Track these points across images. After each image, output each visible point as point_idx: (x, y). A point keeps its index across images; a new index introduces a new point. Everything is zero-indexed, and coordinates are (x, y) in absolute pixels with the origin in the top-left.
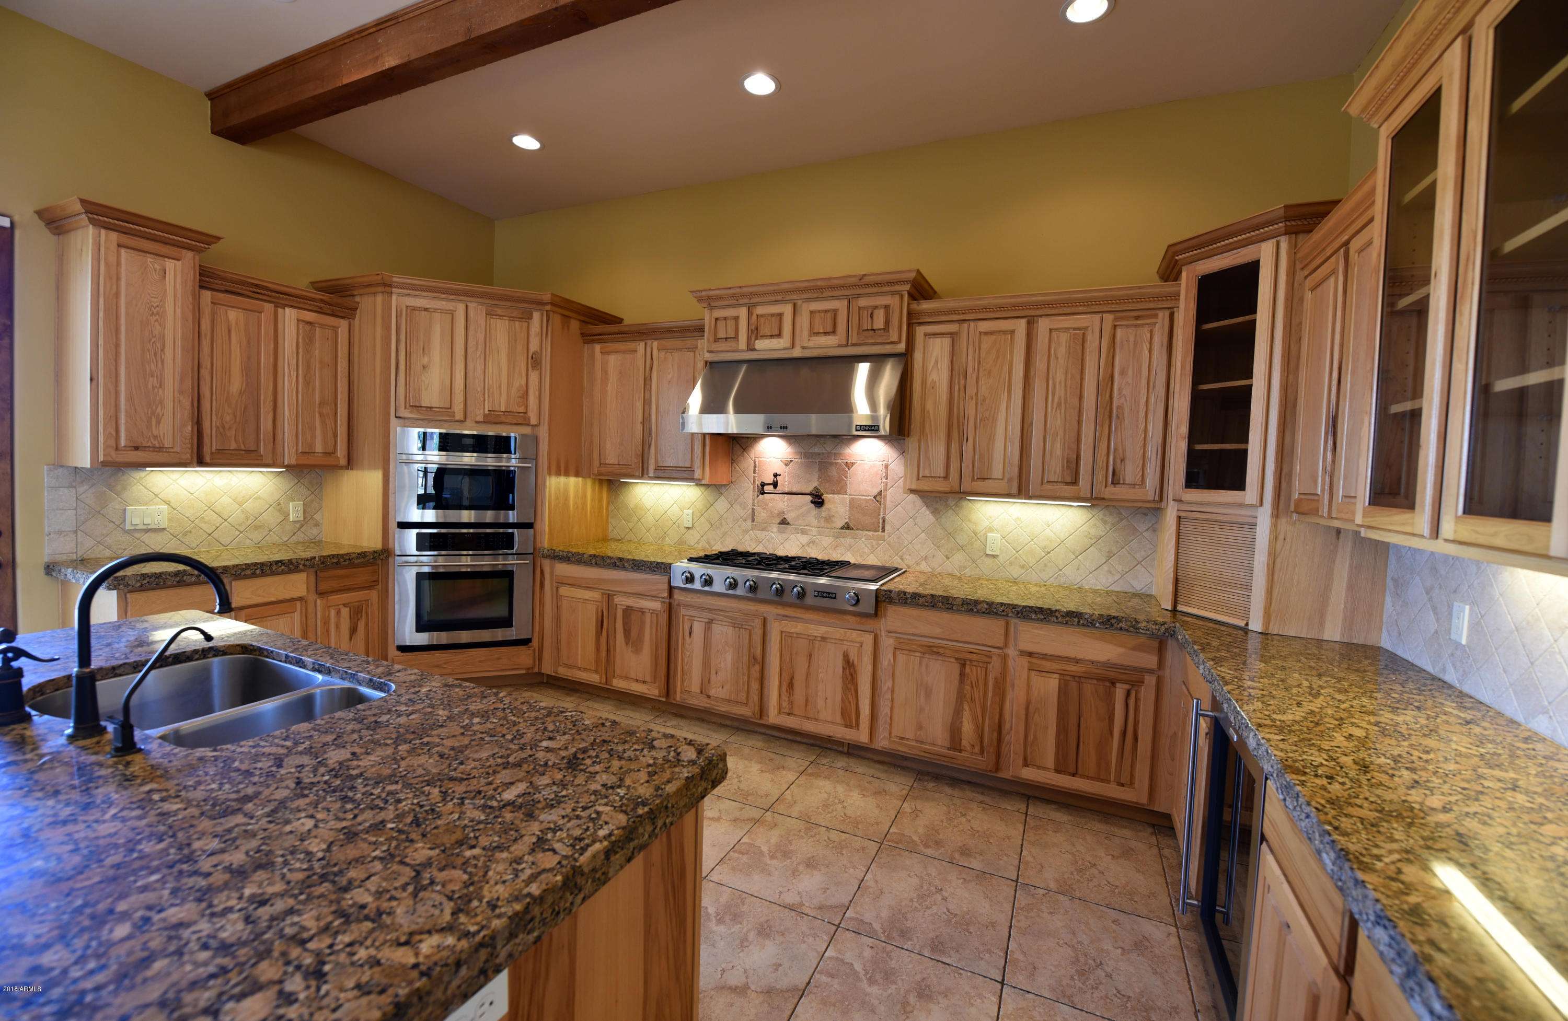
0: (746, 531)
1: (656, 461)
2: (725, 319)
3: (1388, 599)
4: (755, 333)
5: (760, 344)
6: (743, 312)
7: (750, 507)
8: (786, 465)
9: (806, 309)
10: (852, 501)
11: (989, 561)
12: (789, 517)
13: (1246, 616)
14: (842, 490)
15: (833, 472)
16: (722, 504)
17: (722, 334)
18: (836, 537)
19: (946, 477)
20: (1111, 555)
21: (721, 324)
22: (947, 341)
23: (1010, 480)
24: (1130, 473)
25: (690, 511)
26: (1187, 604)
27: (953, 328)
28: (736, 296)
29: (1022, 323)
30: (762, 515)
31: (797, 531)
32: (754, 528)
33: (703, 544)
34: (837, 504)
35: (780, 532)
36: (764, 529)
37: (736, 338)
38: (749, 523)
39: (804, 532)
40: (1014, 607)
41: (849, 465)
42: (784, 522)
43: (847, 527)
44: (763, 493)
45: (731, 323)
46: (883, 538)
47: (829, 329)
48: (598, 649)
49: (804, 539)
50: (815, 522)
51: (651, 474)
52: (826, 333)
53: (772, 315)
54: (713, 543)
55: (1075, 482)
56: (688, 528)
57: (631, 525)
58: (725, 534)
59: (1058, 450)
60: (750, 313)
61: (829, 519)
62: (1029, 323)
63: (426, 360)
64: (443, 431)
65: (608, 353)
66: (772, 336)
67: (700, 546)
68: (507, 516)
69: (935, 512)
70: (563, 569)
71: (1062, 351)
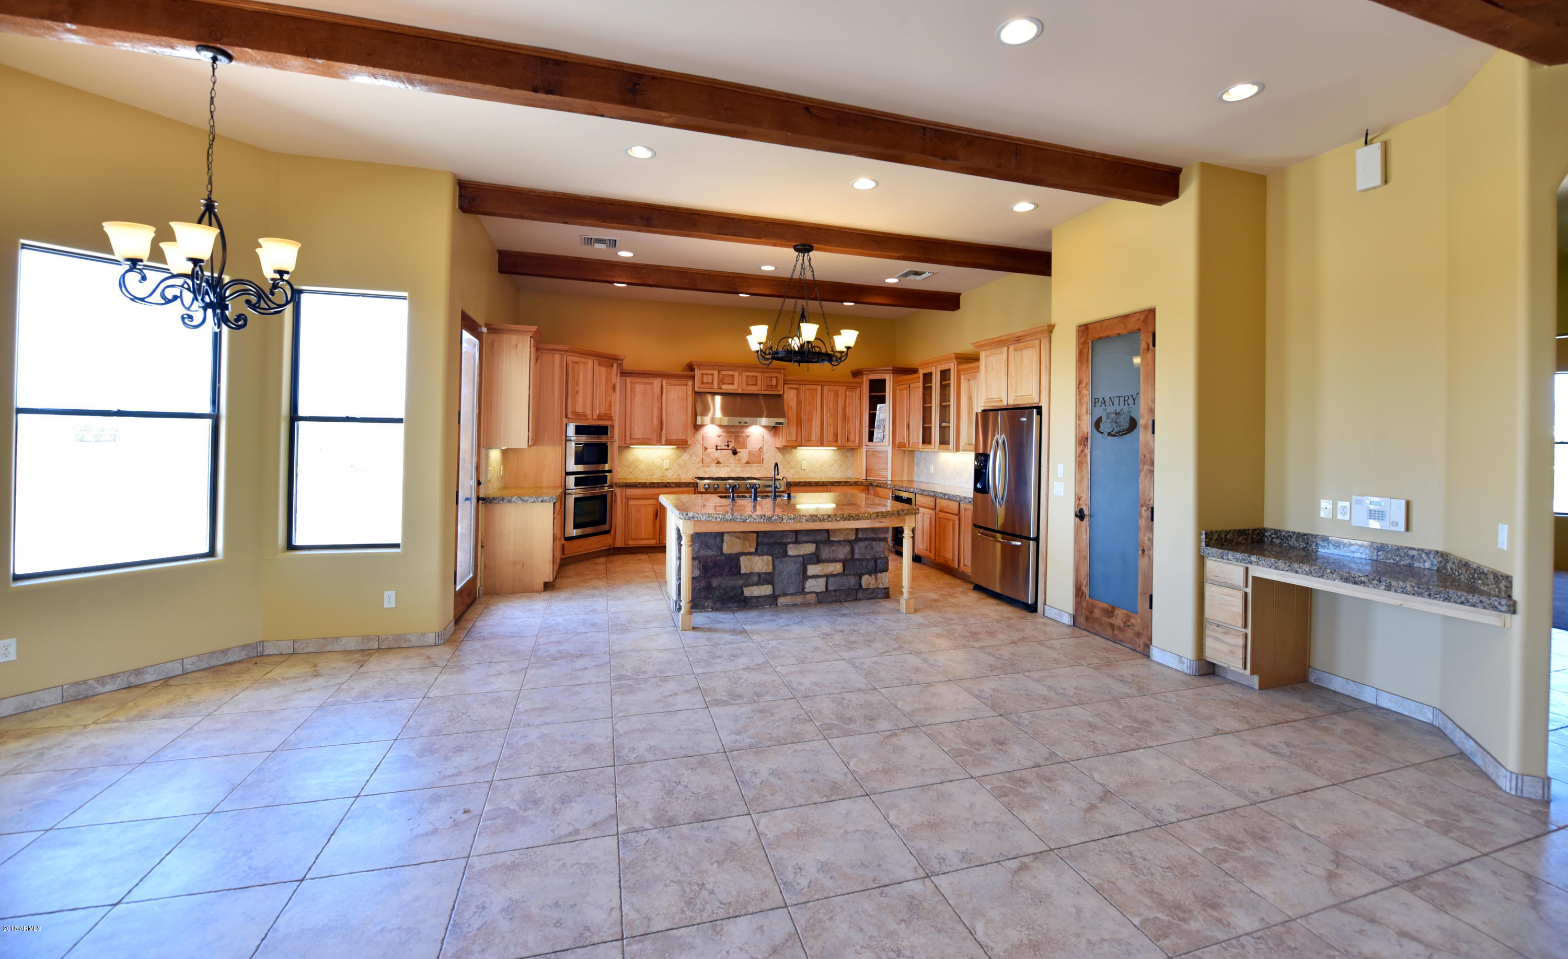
0: (699, 468)
1: (666, 437)
2: (707, 374)
3: (915, 468)
4: (721, 382)
5: (724, 387)
6: (716, 373)
7: (701, 457)
8: (719, 437)
9: (745, 374)
10: (749, 452)
11: (803, 472)
12: (721, 460)
13: (887, 478)
14: (745, 447)
15: (741, 440)
16: (686, 456)
17: (705, 381)
18: (743, 467)
19: (796, 441)
20: (841, 465)
21: (705, 377)
22: (795, 391)
23: (818, 441)
24: (852, 438)
25: (668, 461)
26: (870, 477)
27: (797, 386)
28: (713, 366)
29: (820, 387)
30: (707, 460)
31: (725, 466)
32: (703, 466)
33: (676, 476)
34: (743, 454)
35: (716, 467)
36: (709, 467)
37: (712, 383)
38: (701, 464)
39: (728, 466)
40: (830, 482)
41: (748, 437)
42: (718, 463)
43: (748, 463)
44: (717, 449)
45: (710, 377)
46: (763, 466)
47: (754, 383)
48: (654, 528)
49: (728, 469)
50: (733, 462)
51: (663, 443)
52: (753, 385)
53: (729, 375)
54: (681, 475)
55: (837, 441)
56: (667, 469)
57: (631, 470)
58: (688, 470)
59: (832, 431)
60: (719, 373)
61: (739, 460)
62: (822, 387)
63: (578, 388)
64: (577, 424)
65: (635, 383)
66: (729, 384)
67: (674, 477)
68: (604, 467)
69: (783, 454)
70: (630, 492)
71: (832, 397)
